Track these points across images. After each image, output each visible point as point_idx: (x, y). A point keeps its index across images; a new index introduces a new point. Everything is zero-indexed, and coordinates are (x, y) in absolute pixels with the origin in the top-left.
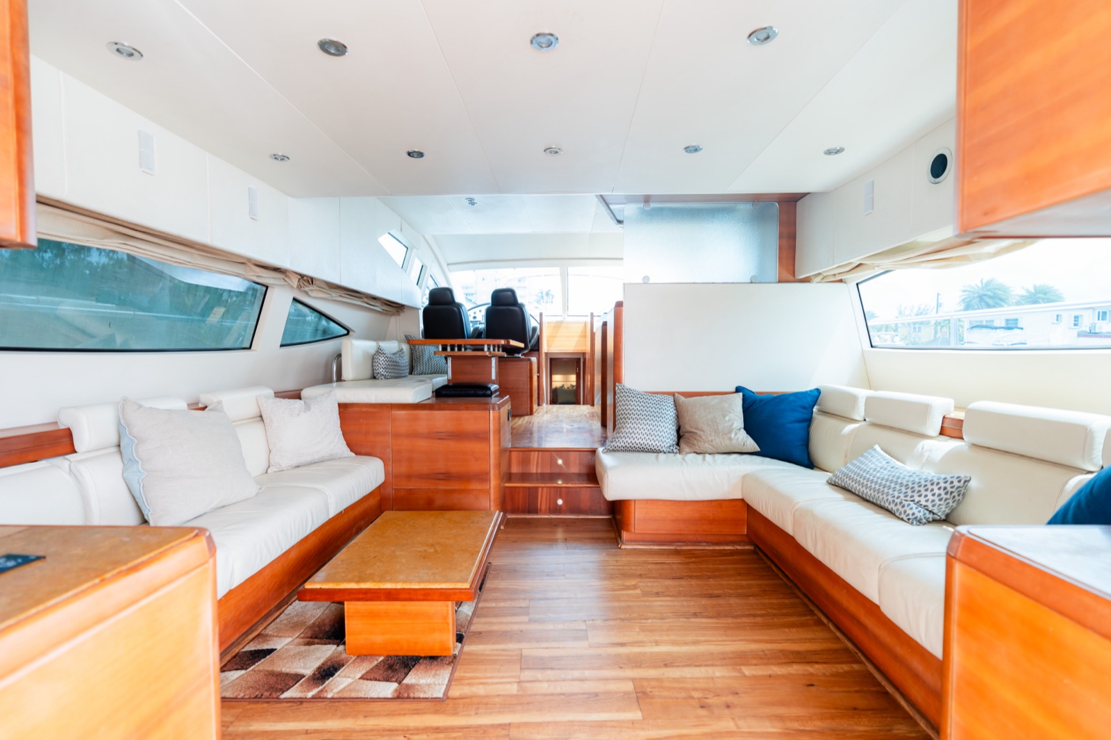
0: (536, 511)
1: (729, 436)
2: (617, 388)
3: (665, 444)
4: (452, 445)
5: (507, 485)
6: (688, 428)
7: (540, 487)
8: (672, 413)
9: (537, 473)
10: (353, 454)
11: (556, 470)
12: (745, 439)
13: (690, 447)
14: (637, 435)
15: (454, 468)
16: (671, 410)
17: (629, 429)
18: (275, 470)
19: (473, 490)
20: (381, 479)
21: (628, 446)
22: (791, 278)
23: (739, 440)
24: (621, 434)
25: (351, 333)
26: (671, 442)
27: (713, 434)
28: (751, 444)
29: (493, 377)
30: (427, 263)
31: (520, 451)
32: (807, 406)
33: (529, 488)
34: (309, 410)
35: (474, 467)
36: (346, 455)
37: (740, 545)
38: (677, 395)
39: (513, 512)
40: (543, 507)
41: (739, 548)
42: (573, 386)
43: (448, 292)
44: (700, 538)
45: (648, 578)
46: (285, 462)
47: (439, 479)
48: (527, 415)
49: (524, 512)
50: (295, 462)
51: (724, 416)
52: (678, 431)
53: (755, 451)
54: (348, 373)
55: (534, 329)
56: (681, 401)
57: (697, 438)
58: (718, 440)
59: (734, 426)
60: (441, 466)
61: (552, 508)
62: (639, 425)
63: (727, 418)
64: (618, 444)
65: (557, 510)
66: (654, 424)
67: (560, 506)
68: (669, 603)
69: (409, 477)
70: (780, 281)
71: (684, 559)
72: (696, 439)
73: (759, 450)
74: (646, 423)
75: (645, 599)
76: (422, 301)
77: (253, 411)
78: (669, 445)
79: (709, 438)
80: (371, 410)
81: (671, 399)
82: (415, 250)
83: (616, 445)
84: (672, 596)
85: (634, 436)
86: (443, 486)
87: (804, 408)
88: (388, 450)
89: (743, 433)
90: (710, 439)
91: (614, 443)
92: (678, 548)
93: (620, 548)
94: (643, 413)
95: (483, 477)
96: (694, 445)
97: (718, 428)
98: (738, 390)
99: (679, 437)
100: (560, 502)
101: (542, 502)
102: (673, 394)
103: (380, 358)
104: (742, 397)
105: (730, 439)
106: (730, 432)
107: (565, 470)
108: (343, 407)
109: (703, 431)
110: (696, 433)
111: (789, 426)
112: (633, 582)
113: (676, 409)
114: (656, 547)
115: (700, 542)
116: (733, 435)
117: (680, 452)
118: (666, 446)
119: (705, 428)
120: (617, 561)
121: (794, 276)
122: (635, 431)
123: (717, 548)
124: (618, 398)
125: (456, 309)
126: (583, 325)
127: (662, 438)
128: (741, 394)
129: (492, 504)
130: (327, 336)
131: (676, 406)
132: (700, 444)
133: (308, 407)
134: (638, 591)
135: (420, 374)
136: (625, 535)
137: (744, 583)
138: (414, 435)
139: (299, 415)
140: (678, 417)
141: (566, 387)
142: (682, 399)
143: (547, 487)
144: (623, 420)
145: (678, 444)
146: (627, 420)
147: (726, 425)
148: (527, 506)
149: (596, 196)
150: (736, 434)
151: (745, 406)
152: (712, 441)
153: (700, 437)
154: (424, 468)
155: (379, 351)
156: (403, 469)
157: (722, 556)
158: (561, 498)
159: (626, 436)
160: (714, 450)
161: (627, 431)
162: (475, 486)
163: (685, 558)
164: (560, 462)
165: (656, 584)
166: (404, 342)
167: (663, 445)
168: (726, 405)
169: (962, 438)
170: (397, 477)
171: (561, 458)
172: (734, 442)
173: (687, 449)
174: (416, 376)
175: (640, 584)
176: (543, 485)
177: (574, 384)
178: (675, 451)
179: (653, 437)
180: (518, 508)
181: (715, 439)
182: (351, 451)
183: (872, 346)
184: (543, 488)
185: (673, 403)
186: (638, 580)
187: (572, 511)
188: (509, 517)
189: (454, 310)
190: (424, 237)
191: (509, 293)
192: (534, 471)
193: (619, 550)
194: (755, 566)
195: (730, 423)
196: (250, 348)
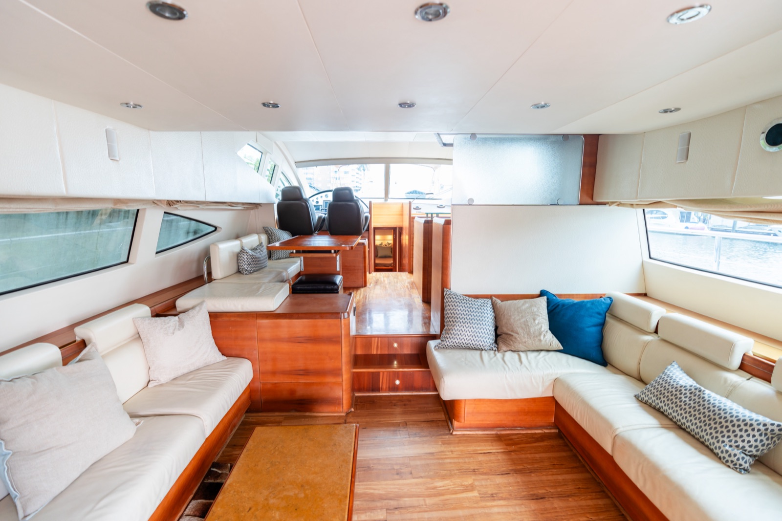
0: (378, 390)
1: (539, 338)
2: (445, 293)
3: (486, 343)
4: (310, 347)
5: (355, 370)
6: (505, 330)
7: (381, 371)
8: (491, 316)
9: (377, 355)
10: (225, 358)
11: (392, 352)
12: (551, 340)
13: (507, 346)
14: (463, 336)
15: (312, 366)
16: (490, 313)
17: (457, 332)
18: (155, 384)
19: (328, 382)
20: (250, 376)
21: (456, 345)
22: (590, 201)
23: (547, 341)
24: (450, 335)
25: (218, 229)
26: (491, 342)
27: (526, 336)
28: (556, 344)
29: (338, 269)
30: (279, 163)
31: (363, 337)
32: (602, 312)
33: (373, 373)
34: (183, 327)
35: (329, 365)
36: (218, 361)
37: (547, 429)
38: (494, 298)
39: (360, 390)
40: (384, 387)
41: (546, 431)
42: (389, 244)
43: (298, 190)
44: (516, 425)
45: (481, 474)
46: (164, 378)
47: (300, 375)
48: (362, 287)
49: (368, 391)
50: (173, 376)
51: (534, 320)
52: (496, 330)
53: (559, 349)
54: (217, 273)
55: (366, 218)
56: (498, 305)
57: (513, 339)
58: (530, 342)
59: (543, 329)
60: (300, 364)
61: (391, 387)
62: (465, 328)
63: (537, 322)
64: (448, 343)
65: (395, 388)
66: (477, 327)
67: (398, 385)
68: (504, 510)
69: (274, 373)
70: (581, 204)
71: (505, 447)
72: (512, 341)
73: (563, 348)
74: (471, 326)
75: (483, 504)
76: (276, 199)
77: (131, 331)
78: (489, 344)
79: (522, 338)
80: (238, 319)
81: (489, 301)
82: (268, 154)
83: (446, 344)
84: (505, 499)
85: (461, 338)
86: (303, 380)
87: (599, 314)
88: (255, 352)
89: (550, 335)
90: (524, 340)
91: (445, 342)
92: (498, 433)
93: (452, 434)
94: (468, 318)
95: (337, 372)
96: (511, 345)
97: (530, 331)
98: (542, 293)
99: (497, 336)
100: (398, 382)
101: (383, 382)
102: (490, 297)
103: (244, 256)
104: (546, 300)
105: (540, 340)
106: (540, 334)
107: (399, 352)
108: (214, 317)
109: (518, 334)
110: (512, 335)
111: (588, 329)
112: (469, 481)
113: (494, 312)
114: (480, 433)
115: (516, 427)
116: (542, 337)
117: (498, 350)
118: (488, 345)
119: (520, 331)
120: (452, 451)
121: (592, 199)
122: (462, 333)
123: (529, 432)
124: (447, 302)
125: (304, 204)
126: (400, 205)
127: (484, 339)
128: (545, 298)
129: (344, 393)
130: (198, 236)
131: (493, 309)
132: (515, 344)
133: (182, 324)
134: (475, 494)
135: (277, 259)
136: (456, 423)
137: (560, 477)
138: (277, 340)
139: (173, 333)
140: (496, 318)
141: (383, 244)
142: (499, 301)
143: (387, 372)
144: (452, 323)
145: (496, 342)
146: (455, 323)
147: (536, 328)
148: (371, 386)
149: (435, 134)
150: (544, 336)
151: (549, 308)
152: (525, 343)
153: (516, 338)
154: (286, 366)
155: (243, 251)
156: (269, 367)
157: (535, 442)
158: (398, 379)
159: (455, 337)
160: (526, 349)
161: (455, 333)
162: (330, 379)
163: (507, 445)
164: (396, 345)
165: (489, 483)
166: (263, 233)
167: (484, 345)
168: (535, 309)
169: (769, 381)
170: (263, 373)
171: (396, 342)
172: (543, 342)
173: (504, 348)
174: (273, 261)
175: (477, 483)
176: (384, 370)
177: (391, 242)
178: (494, 349)
179: (477, 338)
180: (364, 388)
181: (528, 341)
182: (223, 355)
183: (650, 258)
184: (383, 372)
185: (491, 306)
186: (473, 477)
187: (407, 389)
188: (357, 395)
189: (302, 205)
190: (275, 143)
191: (347, 191)
192: (375, 353)
193: (451, 436)
194: (564, 454)
195: (539, 326)
196: (127, 261)
